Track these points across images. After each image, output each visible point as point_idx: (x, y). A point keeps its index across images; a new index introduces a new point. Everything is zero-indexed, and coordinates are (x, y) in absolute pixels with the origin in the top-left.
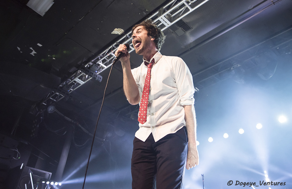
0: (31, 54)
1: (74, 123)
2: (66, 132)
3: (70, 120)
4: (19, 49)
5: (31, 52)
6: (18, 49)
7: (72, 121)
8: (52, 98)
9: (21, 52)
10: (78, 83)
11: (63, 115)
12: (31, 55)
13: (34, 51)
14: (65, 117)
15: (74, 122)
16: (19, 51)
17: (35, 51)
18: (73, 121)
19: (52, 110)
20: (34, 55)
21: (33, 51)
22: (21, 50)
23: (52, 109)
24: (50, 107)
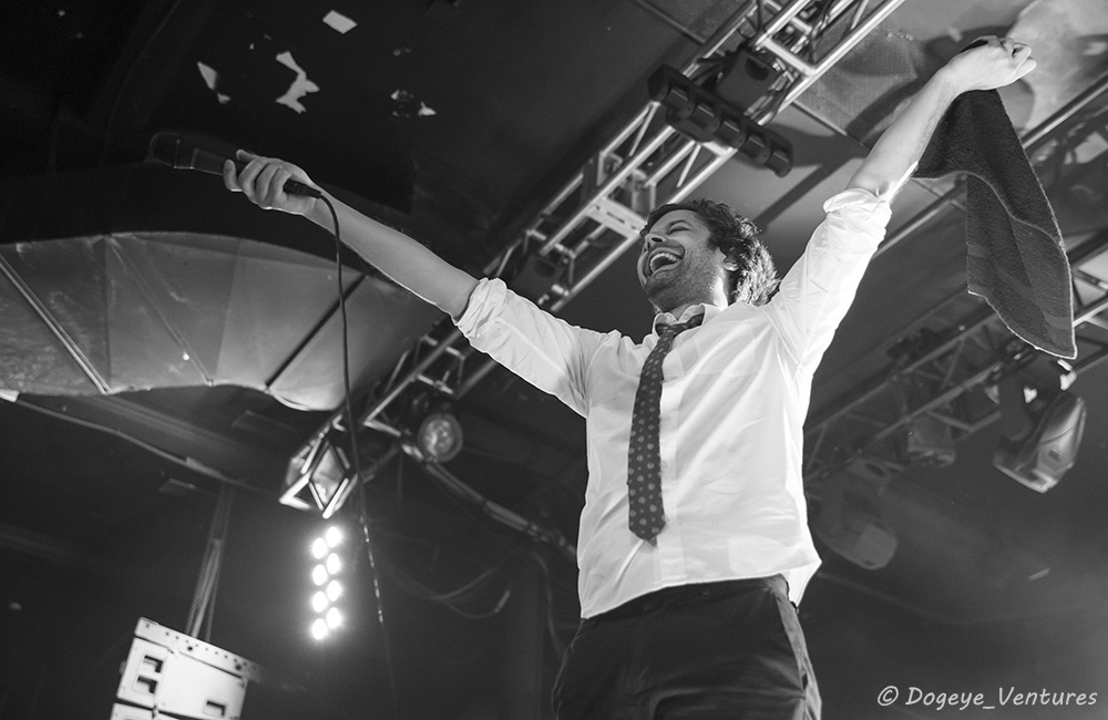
0: (282, 100)
1: (544, 539)
2: (507, 595)
3: (517, 521)
4: (209, 75)
5: (284, 90)
6: (203, 81)
7: (529, 527)
8: (426, 373)
9: (223, 98)
10: (608, 231)
11: (479, 498)
12: (285, 107)
13: (302, 75)
14: (490, 505)
15: (539, 534)
16: (212, 94)
17: (309, 77)
18: (535, 528)
19: (442, 445)
20: (299, 108)
21: (293, 76)
22: (222, 86)
23: (440, 440)
24: (431, 425)
